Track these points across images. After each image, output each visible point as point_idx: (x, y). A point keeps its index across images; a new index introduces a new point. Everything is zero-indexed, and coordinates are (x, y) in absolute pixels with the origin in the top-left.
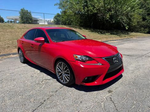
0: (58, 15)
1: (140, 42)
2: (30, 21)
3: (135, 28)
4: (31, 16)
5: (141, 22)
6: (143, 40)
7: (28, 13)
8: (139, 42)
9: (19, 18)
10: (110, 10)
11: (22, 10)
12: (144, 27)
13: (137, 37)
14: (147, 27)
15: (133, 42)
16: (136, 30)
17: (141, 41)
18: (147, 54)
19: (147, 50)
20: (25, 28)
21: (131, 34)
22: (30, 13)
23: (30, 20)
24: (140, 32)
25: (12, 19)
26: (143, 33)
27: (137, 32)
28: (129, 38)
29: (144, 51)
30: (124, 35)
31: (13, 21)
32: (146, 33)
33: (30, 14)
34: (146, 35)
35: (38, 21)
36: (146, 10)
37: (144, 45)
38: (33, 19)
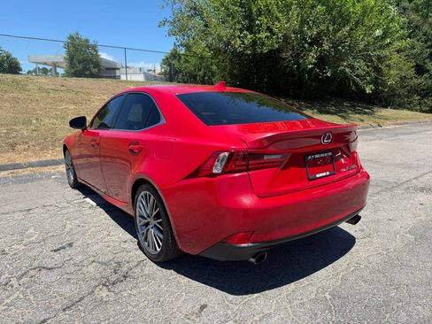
0: (174, 55)
1: (402, 140)
2: (95, 71)
3: (394, 96)
4: (98, 56)
5: (411, 78)
6: (414, 133)
7: (88, 47)
8: (402, 137)
9: (62, 60)
10: (316, 41)
11: (71, 38)
12: (419, 95)
13: (398, 122)
14: (428, 93)
15: (381, 139)
16: (397, 100)
17: (406, 136)
18: (414, 181)
19: (418, 167)
20: (63, 88)
21: (380, 114)
22: (94, 47)
23: (94, 68)
24: (408, 109)
25: (45, 64)
26: (416, 110)
27: (400, 106)
28: (374, 125)
29: (407, 170)
30: (358, 116)
31: (49, 68)
32: (426, 112)
33: (96, 51)
34: (425, 117)
35: (117, 71)
36: (426, 42)
37: (413, 150)
38: (103, 64)
